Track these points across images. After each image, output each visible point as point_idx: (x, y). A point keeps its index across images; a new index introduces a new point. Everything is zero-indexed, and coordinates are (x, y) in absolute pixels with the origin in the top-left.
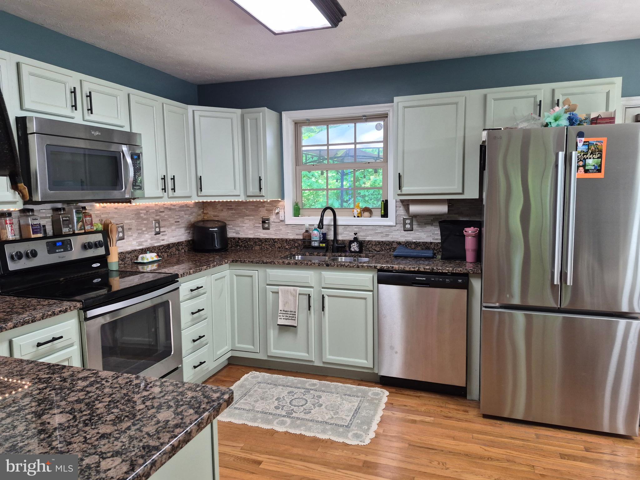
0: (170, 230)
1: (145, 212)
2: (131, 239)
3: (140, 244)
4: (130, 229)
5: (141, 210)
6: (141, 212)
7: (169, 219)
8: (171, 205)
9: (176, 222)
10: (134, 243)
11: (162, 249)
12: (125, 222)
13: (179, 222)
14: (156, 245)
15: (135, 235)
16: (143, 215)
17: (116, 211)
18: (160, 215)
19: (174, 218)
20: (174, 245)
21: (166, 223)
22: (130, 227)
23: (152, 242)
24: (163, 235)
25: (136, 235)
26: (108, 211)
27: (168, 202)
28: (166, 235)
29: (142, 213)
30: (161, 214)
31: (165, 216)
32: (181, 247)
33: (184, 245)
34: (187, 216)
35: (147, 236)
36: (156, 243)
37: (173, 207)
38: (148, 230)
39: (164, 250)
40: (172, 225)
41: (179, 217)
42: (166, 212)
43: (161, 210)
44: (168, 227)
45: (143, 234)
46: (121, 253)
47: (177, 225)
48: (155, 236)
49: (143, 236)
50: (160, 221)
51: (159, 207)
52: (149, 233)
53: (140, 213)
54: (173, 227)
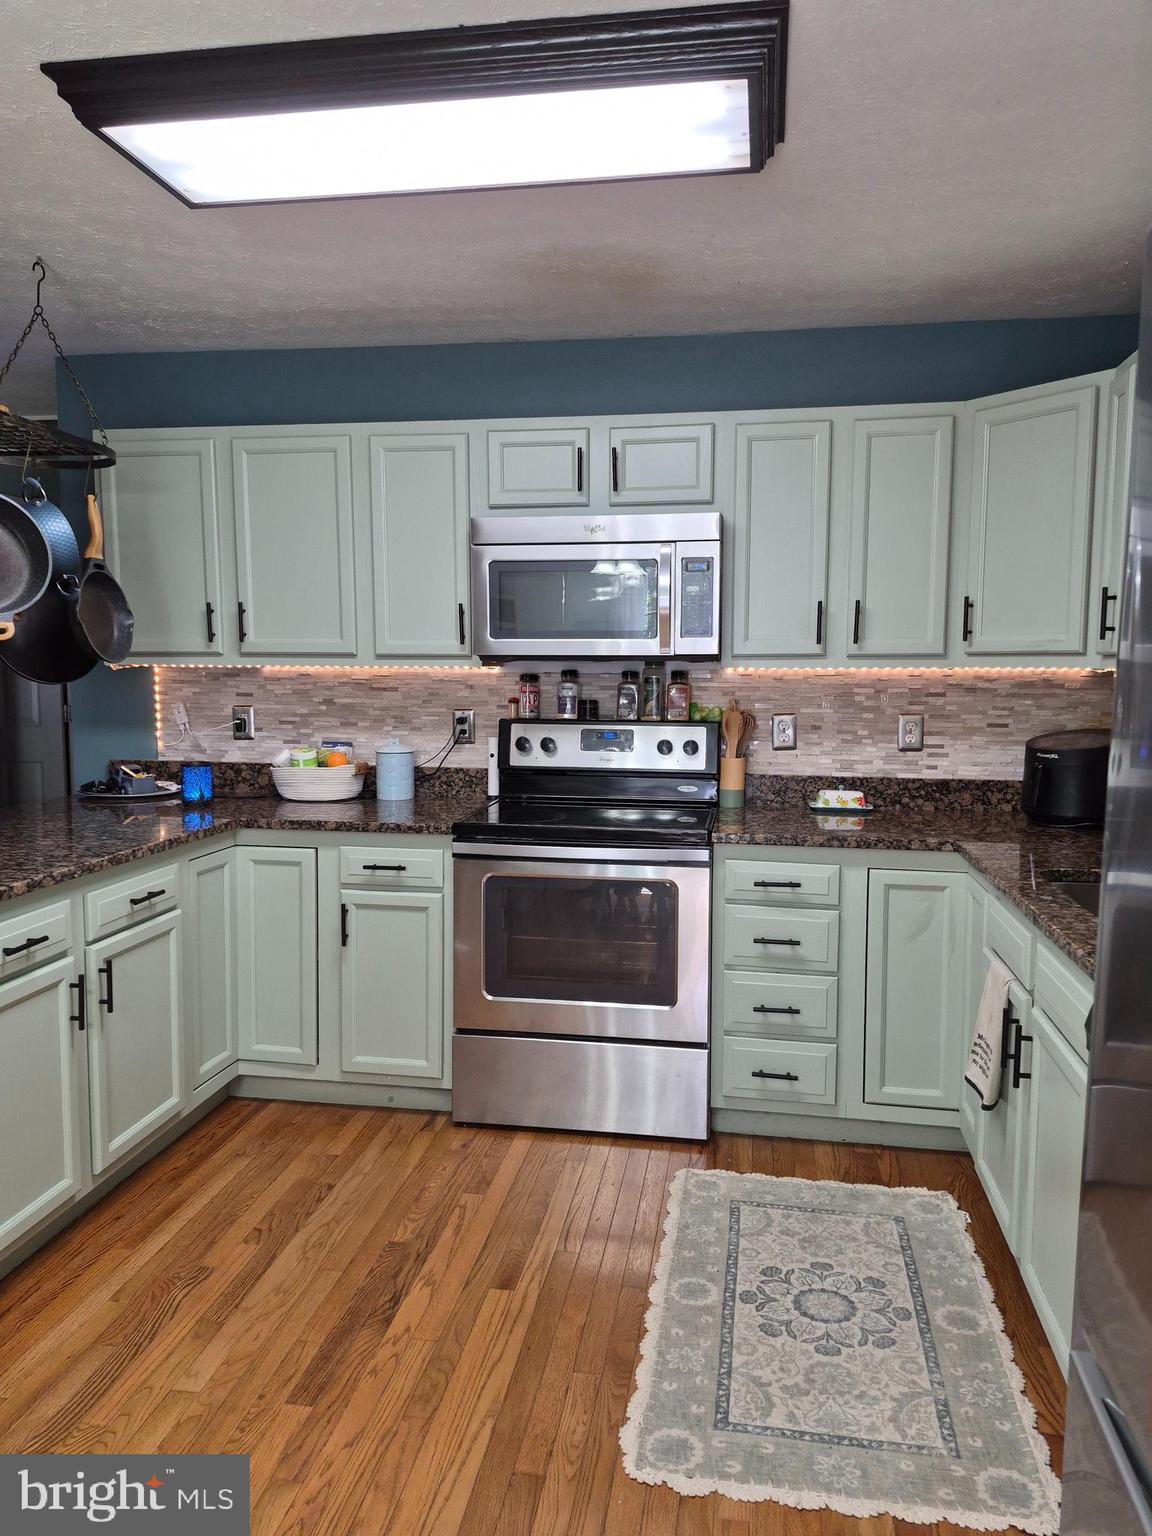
0: (962, 745)
1: (873, 690)
2: (816, 750)
3: (850, 766)
4: (816, 728)
5: (858, 685)
6: (856, 690)
7: (963, 716)
8: (979, 678)
9: (990, 725)
10: (826, 761)
11: (917, 789)
12: (803, 711)
13: (1006, 726)
14: (901, 776)
15: (828, 745)
16: (864, 699)
17: (779, 684)
18: (926, 703)
19: (984, 713)
20: (966, 785)
21: (948, 725)
22: (819, 724)
23: (887, 767)
24: (930, 755)
25: (834, 745)
26: (753, 684)
27: (966, 670)
28: (946, 755)
29: (858, 694)
30: (931, 700)
31: (948, 708)
32: (1001, 796)
33: (1010, 790)
34: (1045, 714)
35: (869, 749)
36: (901, 771)
37: (981, 685)
38: (878, 737)
39: (923, 793)
40: (975, 731)
41: (1007, 713)
42: (952, 697)
43: (932, 690)
44: (955, 737)
45: (860, 743)
46: (775, 776)
47: (994, 734)
48: (902, 754)
49: (857, 748)
50: (926, 717)
51: (925, 682)
52: (880, 745)
53: (852, 694)
54: (977, 739)
